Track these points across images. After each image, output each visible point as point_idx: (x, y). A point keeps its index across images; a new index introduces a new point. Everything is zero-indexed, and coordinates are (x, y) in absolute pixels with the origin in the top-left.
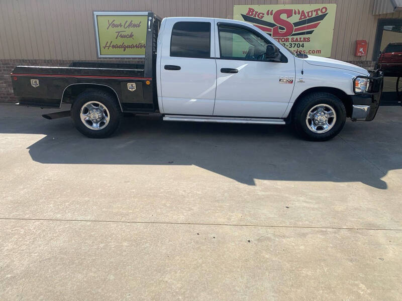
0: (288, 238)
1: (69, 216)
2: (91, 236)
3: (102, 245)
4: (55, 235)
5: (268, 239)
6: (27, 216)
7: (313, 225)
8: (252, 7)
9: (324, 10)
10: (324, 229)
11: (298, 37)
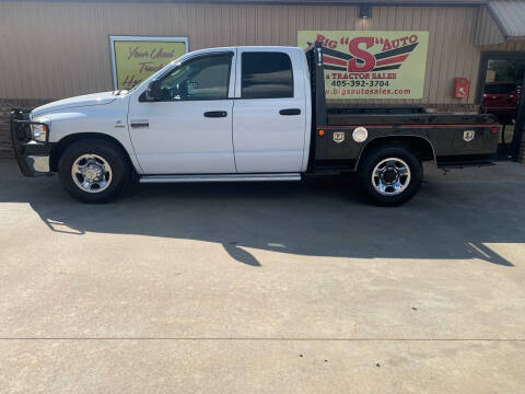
0: (431, 357)
1: (102, 331)
2: (141, 364)
3: (162, 380)
4: (86, 364)
5: (404, 360)
6: (38, 334)
7: (460, 336)
8: (322, 33)
9: (413, 39)
10: (476, 342)
11: (381, 72)
